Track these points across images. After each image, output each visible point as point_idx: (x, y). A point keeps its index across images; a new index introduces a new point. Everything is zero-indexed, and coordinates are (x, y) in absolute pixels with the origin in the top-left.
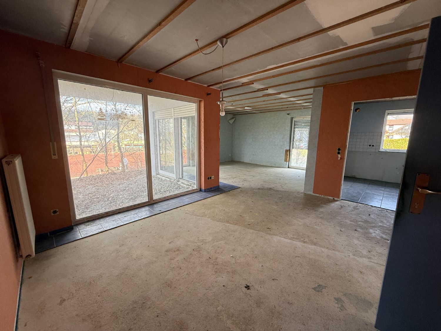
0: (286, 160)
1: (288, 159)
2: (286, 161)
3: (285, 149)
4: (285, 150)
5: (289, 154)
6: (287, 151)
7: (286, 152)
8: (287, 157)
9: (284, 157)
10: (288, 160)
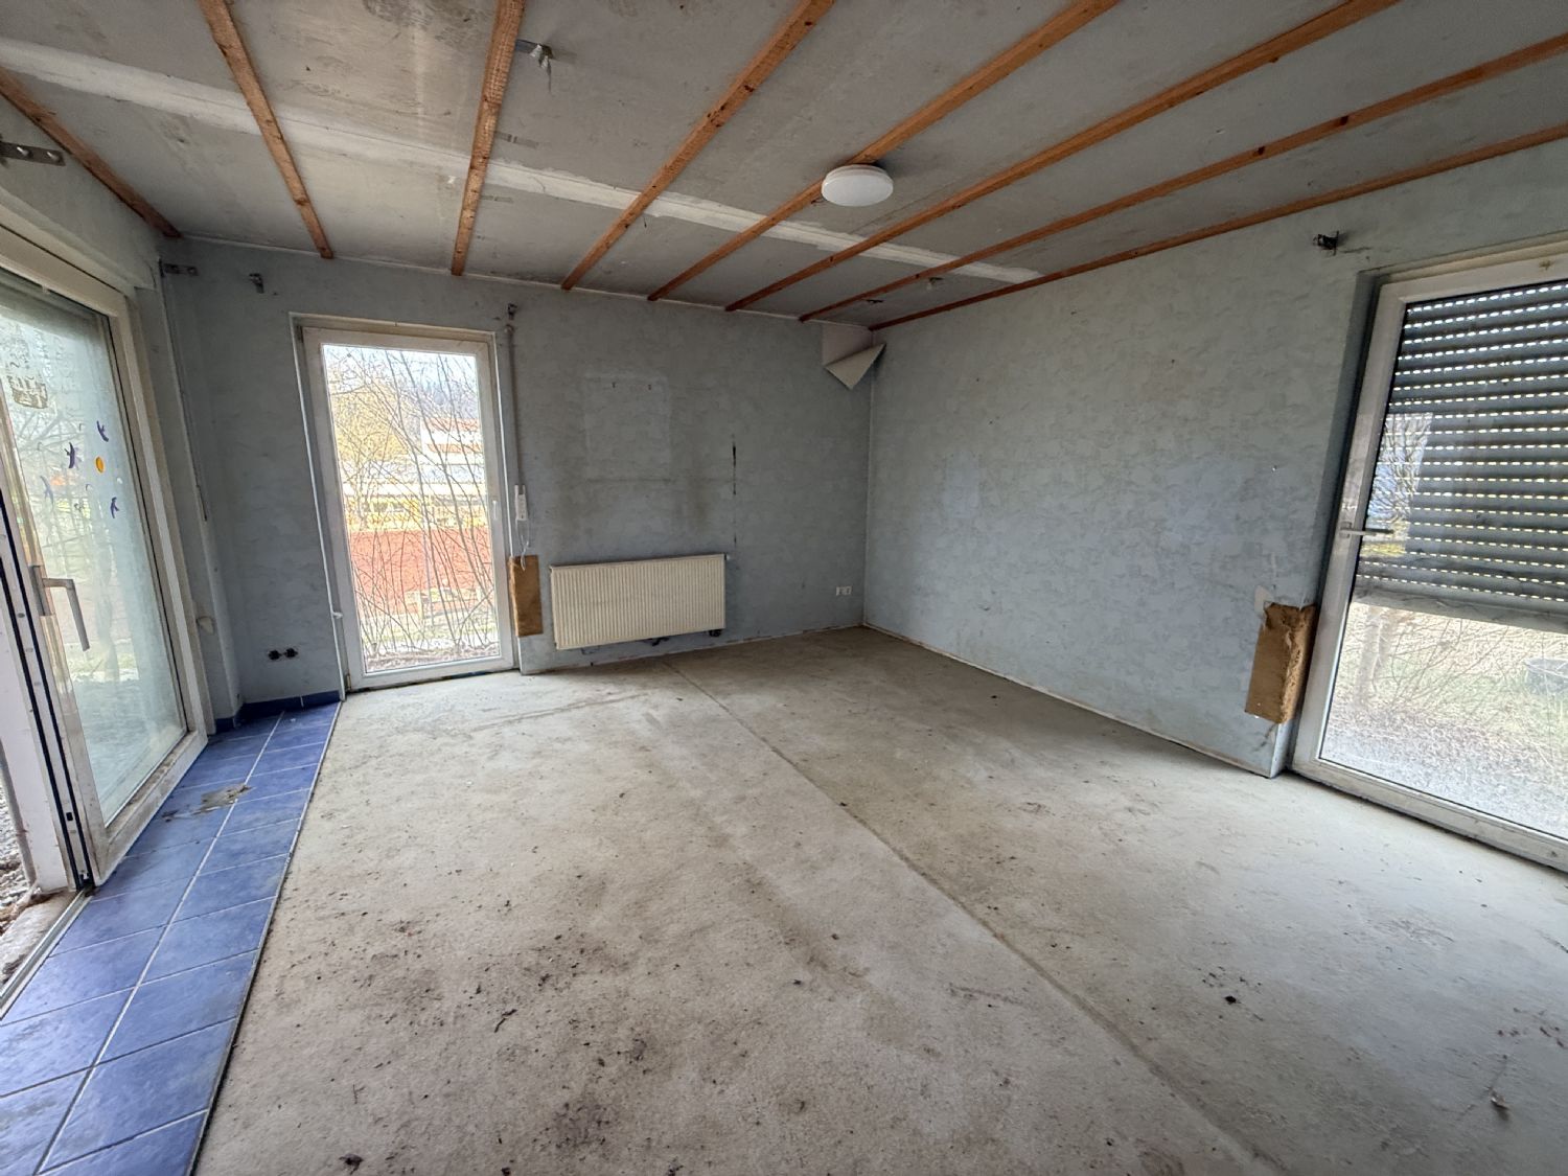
0: (1263, 701)
1: (1291, 693)
2: (1264, 715)
3: (1263, 597)
4: (1260, 609)
5: (1302, 647)
6: (1278, 619)
7: (1269, 623)
8: (1283, 681)
9: (1249, 664)
10: (1288, 707)
